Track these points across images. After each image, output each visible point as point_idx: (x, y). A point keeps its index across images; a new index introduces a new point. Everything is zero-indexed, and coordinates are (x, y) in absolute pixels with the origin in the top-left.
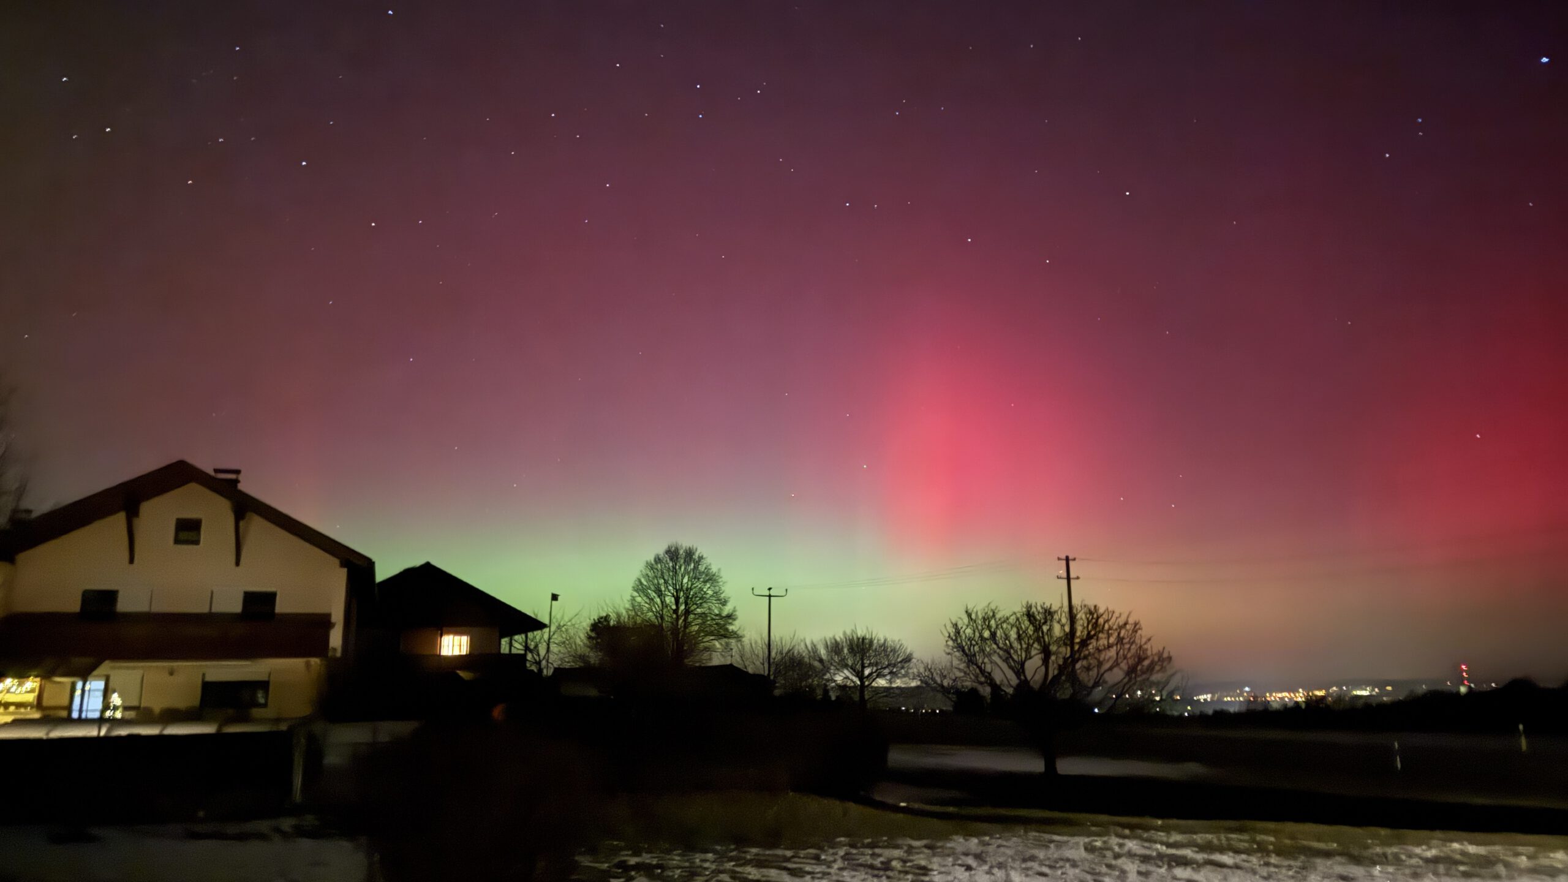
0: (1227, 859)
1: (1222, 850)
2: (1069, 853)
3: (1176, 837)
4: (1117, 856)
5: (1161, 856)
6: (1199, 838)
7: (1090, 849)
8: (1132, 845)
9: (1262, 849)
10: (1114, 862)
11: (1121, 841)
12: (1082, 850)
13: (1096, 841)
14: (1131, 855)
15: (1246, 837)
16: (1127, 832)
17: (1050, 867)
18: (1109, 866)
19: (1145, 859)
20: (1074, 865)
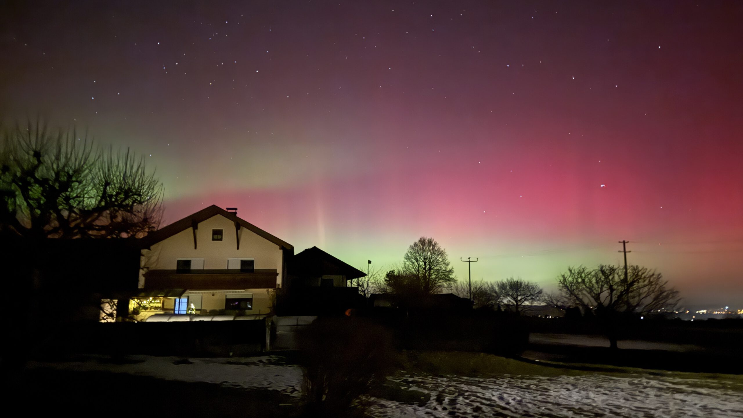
0: (704, 391)
1: (701, 386)
2: (619, 385)
3: (678, 380)
4: (645, 387)
5: (668, 388)
6: (690, 381)
7: (631, 384)
8: (653, 383)
9: (724, 387)
10: (643, 390)
11: (648, 381)
12: (627, 384)
13: (635, 380)
14: (652, 387)
15: (716, 381)
16: (652, 376)
17: (609, 391)
18: (640, 392)
19: (660, 389)
20: (622, 390)
